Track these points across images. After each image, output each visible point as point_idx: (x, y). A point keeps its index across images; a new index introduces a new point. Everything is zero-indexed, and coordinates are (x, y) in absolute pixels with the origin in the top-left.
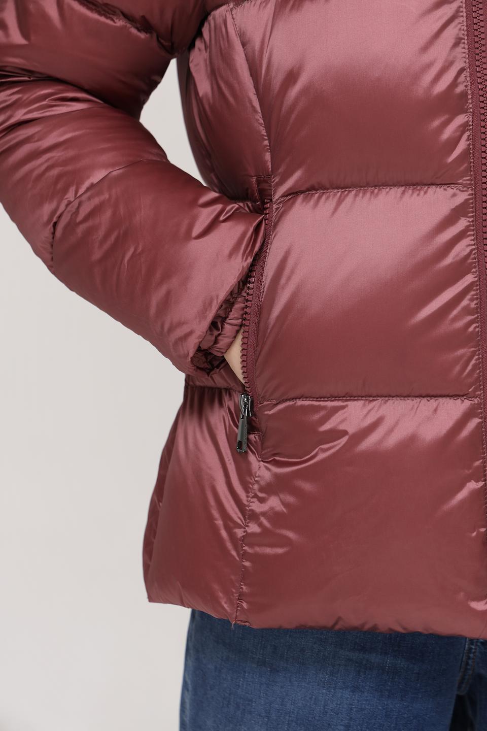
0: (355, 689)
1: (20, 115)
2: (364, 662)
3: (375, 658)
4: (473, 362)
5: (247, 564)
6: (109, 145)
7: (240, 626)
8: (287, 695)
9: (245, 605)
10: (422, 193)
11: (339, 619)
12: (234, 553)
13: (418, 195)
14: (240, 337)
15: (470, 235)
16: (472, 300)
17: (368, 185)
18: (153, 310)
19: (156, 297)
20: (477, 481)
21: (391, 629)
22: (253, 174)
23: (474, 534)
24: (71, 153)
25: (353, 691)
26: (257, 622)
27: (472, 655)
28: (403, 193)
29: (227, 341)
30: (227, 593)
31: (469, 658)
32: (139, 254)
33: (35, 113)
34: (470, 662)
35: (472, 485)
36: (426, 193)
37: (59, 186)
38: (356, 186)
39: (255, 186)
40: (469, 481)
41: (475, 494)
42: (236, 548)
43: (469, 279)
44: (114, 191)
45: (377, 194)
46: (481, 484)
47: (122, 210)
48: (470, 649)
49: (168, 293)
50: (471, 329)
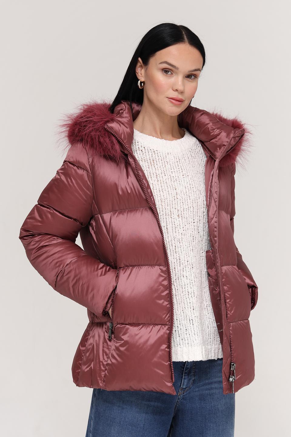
1: (42, 244)
2: (149, 405)
3: (152, 403)
6: (70, 252)
10: (154, 267)
13: (153, 268)
14: (111, 308)
15: (167, 280)
17: (139, 265)
18: (89, 300)
19: (90, 296)
22: (112, 262)
24: (60, 255)
27: (178, 403)
28: (149, 267)
29: (108, 308)
30: (101, 380)
31: (177, 404)
32: (84, 284)
33: (47, 243)
34: (177, 405)
37: (57, 265)
38: (136, 266)
39: (113, 265)
44: (74, 266)
47: (77, 271)
49: (93, 295)
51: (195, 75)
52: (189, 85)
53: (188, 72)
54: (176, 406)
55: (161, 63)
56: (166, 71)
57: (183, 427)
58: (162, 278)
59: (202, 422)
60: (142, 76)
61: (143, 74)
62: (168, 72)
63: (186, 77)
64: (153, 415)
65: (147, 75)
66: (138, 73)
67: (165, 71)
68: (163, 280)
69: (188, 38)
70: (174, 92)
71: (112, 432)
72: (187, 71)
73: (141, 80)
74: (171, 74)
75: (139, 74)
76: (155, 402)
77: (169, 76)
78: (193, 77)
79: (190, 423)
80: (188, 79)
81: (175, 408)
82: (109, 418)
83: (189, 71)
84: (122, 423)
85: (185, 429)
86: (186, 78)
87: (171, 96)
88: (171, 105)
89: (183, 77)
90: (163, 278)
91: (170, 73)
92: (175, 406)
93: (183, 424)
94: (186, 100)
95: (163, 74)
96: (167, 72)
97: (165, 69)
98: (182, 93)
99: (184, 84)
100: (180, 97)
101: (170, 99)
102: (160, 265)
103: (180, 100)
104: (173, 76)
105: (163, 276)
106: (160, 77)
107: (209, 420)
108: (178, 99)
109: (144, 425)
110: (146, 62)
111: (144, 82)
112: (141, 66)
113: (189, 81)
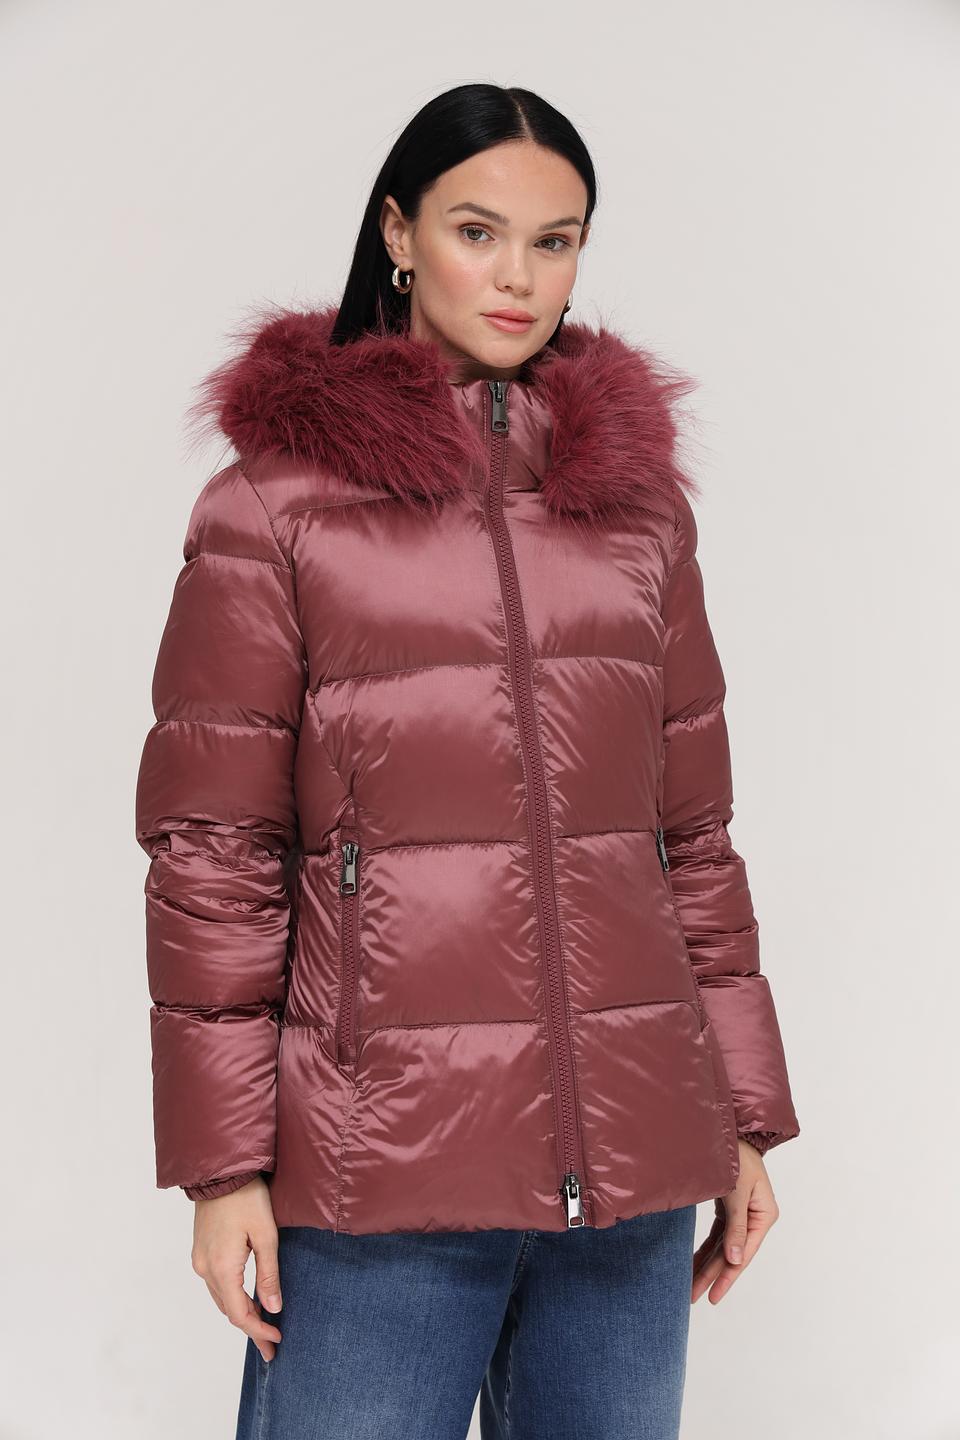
0: (434, 1281)
4: (538, 992)
5: (347, 1178)
7: (340, 1234)
8: (373, 1291)
9: (346, 1215)
11: (433, 1219)
12: (333, 1170)
16: (535, 940)
20: (546, 1093)
21: (476, 1228)
23: (545, 1138)
25: (432, 1283)
26: (359, 1229)
27: (526, 1250)
30: (328, 1205)
31: (523, 1253)
34: (524, 1257)
35: (542, 1097)
36: (492, 848)
40: (540, 1093)
41: (544, 1103)
42: (334, 1166)
43: (532, 921)
45: (451, 851)
46: (550, 1096)
48: (526, 1244)
50: (536, 964)
51: (565, 236)
52: (549, 269)
53: (539, 230)
54: (521, 1259)
55: (453, 210)
56: (471, 232)
57: (542, 1327)
58: (516, 882)
59: (600, 1311)
60: (405, 255)
61: (407, 248)
62: (480, 232)
63: (536, 245)
64: (455, 1285)
65: (419, 250)
66: (391, 247)
67: (469, 231)
68: (520, 888)
69: (532, 125)
70: (500, 293)
71: (330, 1339)
72: (537, 227)
73: (401, 266)
74: (489, 240)
75: (396, 249)
76: (460, 1246)
77: (481, 245)
78: (558, 244)
79: (562, 1313)
80: (544, 250)
81: (519, 1265)
82: (320, 1297)
83: (541, 227)
84: (360, 1311)
85: (549, 1334)
86: (535, 248)
87: (491, 309)
88: (496, 334)
89: (526, 246)
90: (520, 880)
91: (484, 237)
92: (516, 1259)
93: (541, 1315)
94: (543, 319)
95: (463, 242)
96: (474, 234)
97: (468, 224)
98: (526, 294)
99: (529, 269)
100: (520, 306)
101: (490, 319)
102: (511, 842)
103: (521, 318)
104: (496, 245)
105: (520, 875)
106: (455, 253)
107: (619, 1305)
108: (515, 315)
109: (428, 1317)
110: (411, 211)
111: (411, 273)
112: (399, 226)
113: (545, 257)
